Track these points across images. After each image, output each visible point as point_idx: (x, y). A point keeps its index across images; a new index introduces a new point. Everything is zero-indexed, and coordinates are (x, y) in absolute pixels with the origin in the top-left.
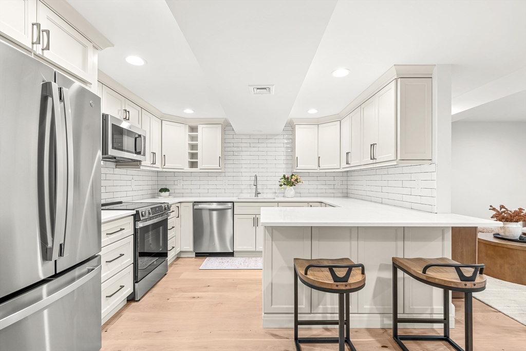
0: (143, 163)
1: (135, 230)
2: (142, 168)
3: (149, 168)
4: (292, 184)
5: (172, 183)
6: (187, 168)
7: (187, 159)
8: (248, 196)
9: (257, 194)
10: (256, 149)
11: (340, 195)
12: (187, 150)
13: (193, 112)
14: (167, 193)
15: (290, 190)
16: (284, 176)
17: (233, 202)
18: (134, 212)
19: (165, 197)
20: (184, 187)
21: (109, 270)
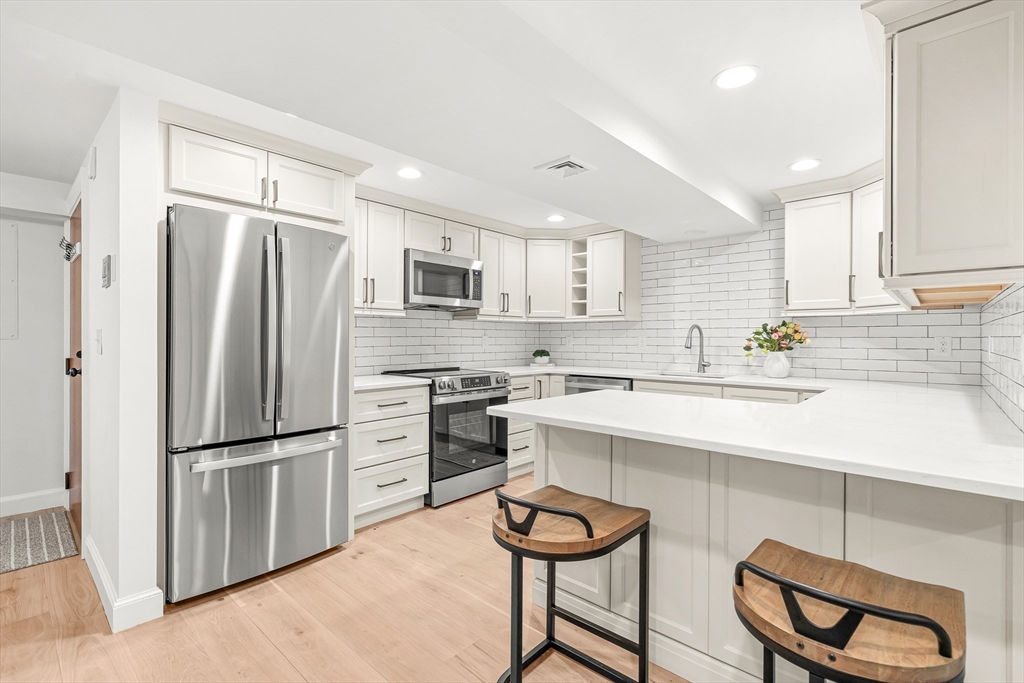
0: (481, 311)
1: (431, 406)
2: (479, 318)
3: (496, 319)
4: (777, 346)
5: (558, 341)
6: (571, 317)
7: (572, 300)
8: (686, 369)
9: (703, 366)
10: (705, 270)
11: (952, 379)
12: (572, 284)
13: (562, 219)
14: (545, 359)
15: (778, 361)
16: (765, 327)
17: (631, 380)
18: (429, 381)
19: (542, 365)
20: (577, 349)
21: (383, 452)
